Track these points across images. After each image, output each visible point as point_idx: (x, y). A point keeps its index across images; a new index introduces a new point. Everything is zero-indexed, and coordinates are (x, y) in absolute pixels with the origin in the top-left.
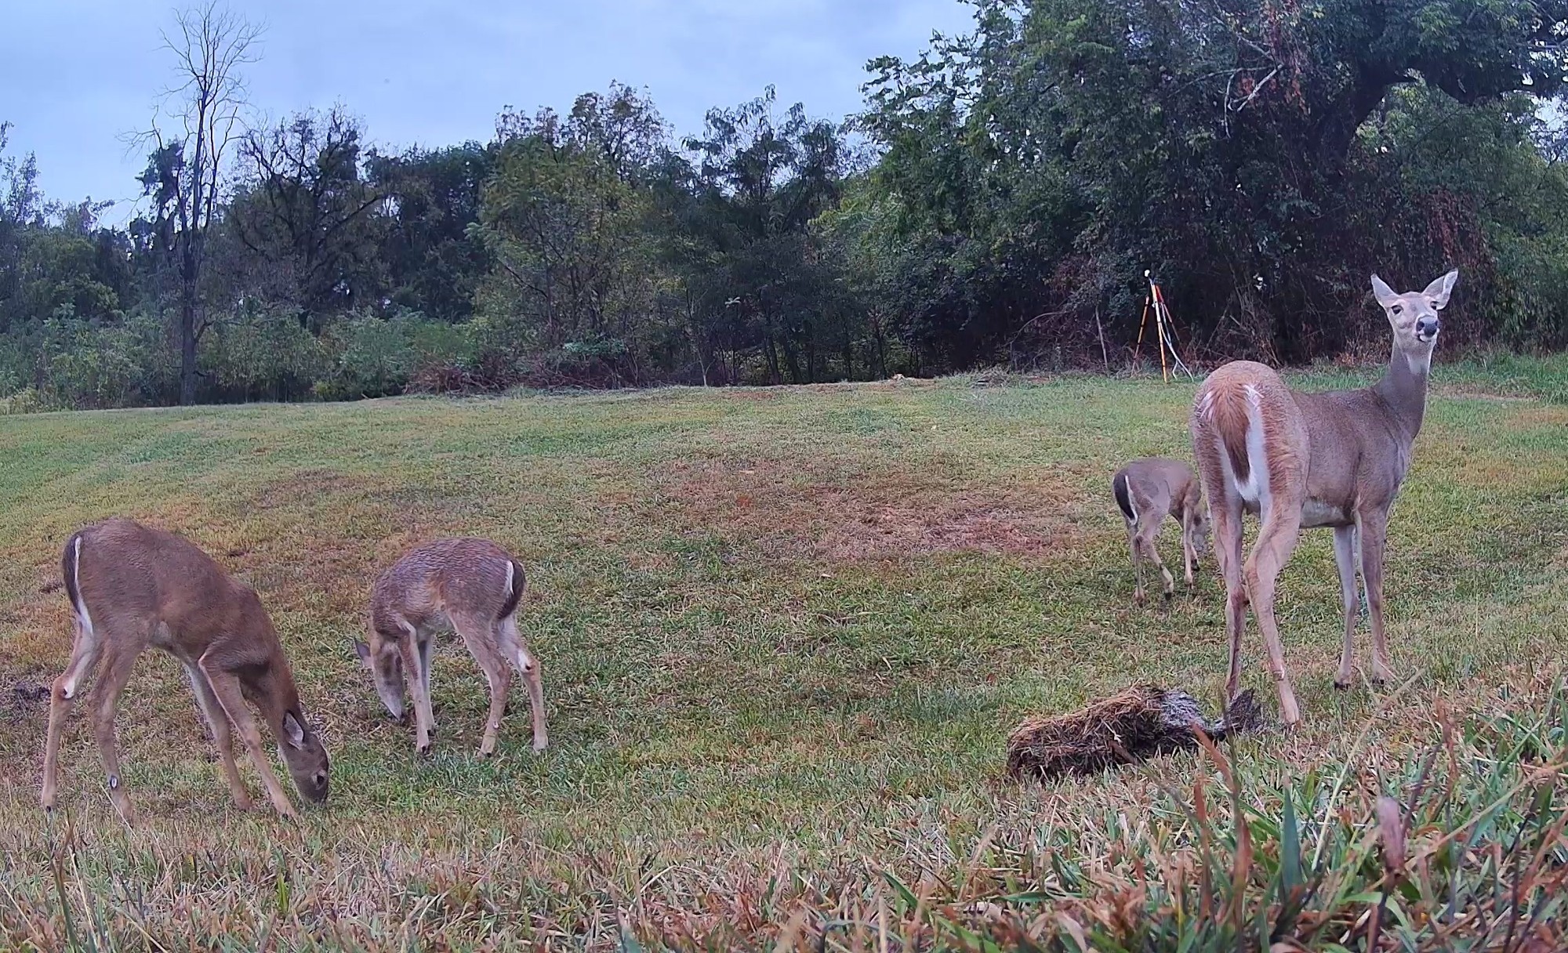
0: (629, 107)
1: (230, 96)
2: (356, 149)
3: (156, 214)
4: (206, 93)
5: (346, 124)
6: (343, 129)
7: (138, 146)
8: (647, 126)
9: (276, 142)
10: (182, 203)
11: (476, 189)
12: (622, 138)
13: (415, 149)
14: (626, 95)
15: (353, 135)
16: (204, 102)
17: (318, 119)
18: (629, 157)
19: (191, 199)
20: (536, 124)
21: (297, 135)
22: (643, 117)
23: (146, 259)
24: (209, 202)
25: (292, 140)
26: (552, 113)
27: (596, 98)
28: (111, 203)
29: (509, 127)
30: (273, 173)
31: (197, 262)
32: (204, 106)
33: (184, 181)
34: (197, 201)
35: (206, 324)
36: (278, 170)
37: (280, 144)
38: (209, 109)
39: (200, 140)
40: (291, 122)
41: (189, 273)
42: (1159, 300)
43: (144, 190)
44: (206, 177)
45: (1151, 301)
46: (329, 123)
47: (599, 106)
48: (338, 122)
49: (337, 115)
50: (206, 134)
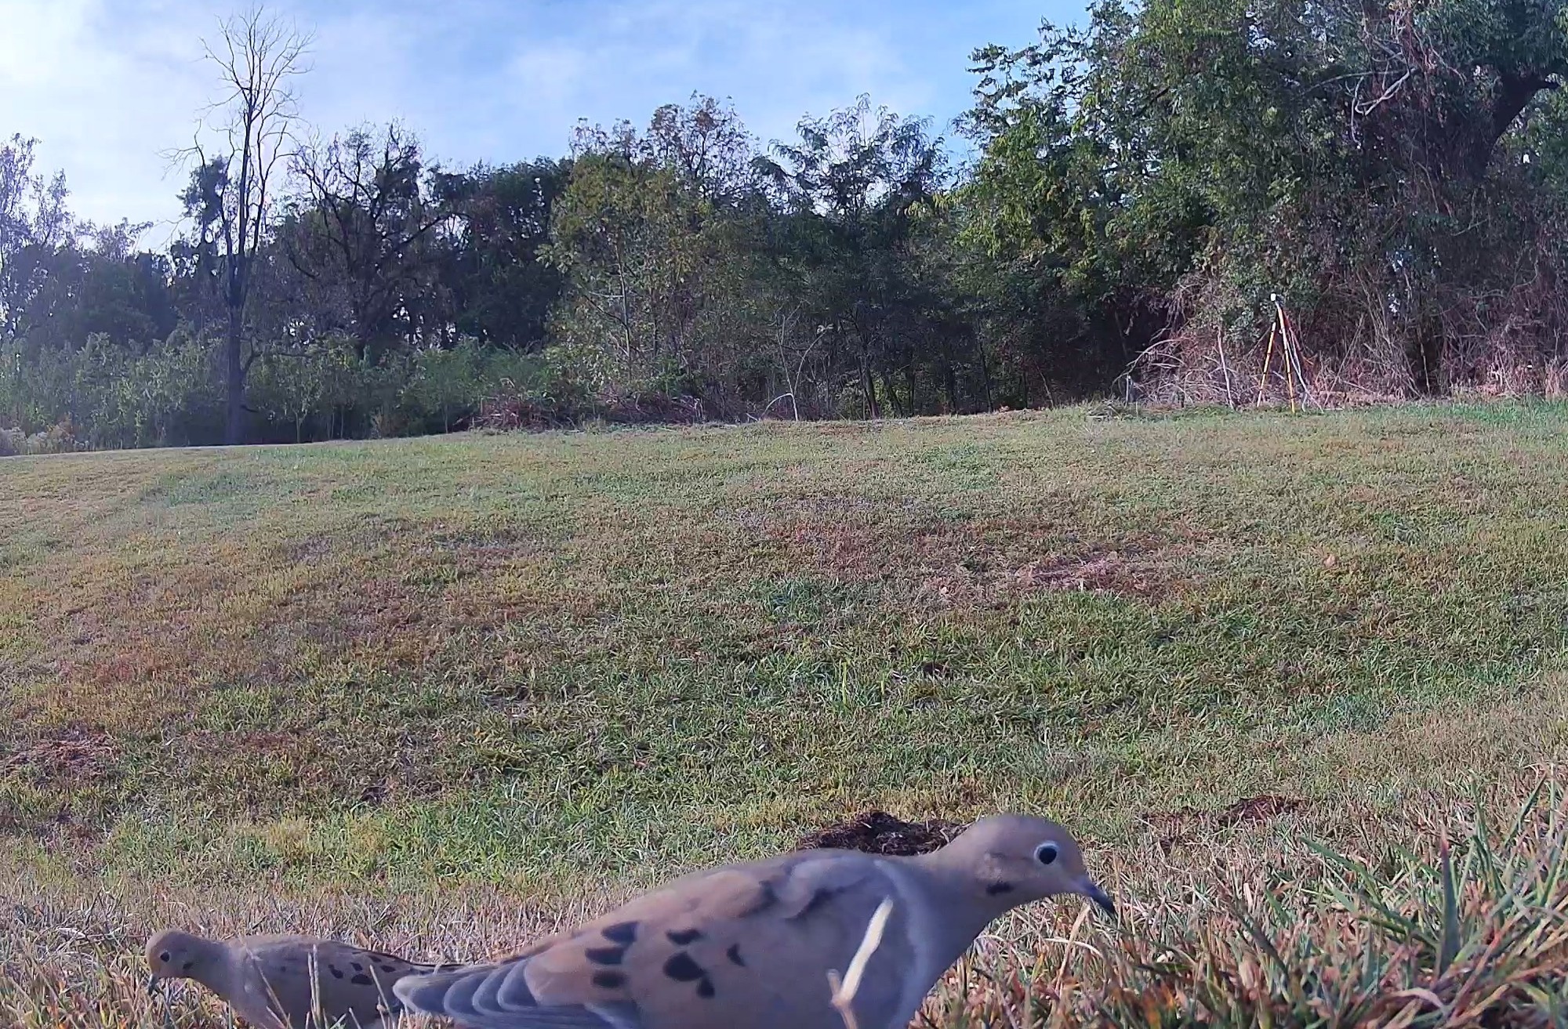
0: (712, 120)
1: (279, 110)
2: (417, 166)
3: (199, 236)
4: (251, 108)
5: (404, 139)
6: (401, 145)
7: (180, 163)
8: (731, 140)
9: (329, 159)
10: (226, 225)
11: (547, 207)
12: (704, 153)
13: (480, 167)
14: (709, 106)
15: (412, 150)
16: (249, 118)
17: (374, 134)
18: (712, 174)
19: (237, 220)
20: (613, 138)
21: (352, 151)
22: (727, 130)
23: (188, 286)
24: (256, 224)
25: (347, 157)
26: (630, 127)
27: (676, 111)
28: (149, 225)
29: (582, 141)
30: (326, 194)
31: (243, 289)
32: (250, 121)
33: (230, 200)
34: (243, 222)
35: (255, 355)
36: (332, 190)
37: (334, 161)
38: (256, 124)
39: (246, 156)
40: (344, 136)
41: (235, 300)
42: (1286, 327)
43: (186, 210)
44: (254, 197)
45: (1278, 327)
46: (387, 138)
47: (678, 119)
48: (396, 137)
49: (394, 130)
50: (253, 150)
